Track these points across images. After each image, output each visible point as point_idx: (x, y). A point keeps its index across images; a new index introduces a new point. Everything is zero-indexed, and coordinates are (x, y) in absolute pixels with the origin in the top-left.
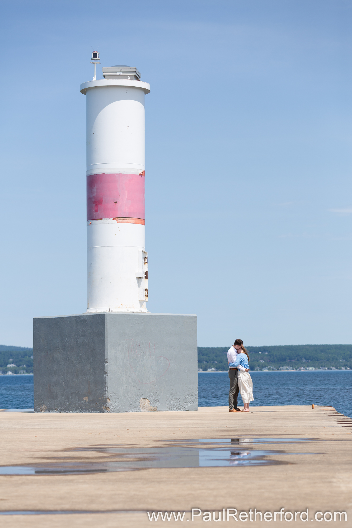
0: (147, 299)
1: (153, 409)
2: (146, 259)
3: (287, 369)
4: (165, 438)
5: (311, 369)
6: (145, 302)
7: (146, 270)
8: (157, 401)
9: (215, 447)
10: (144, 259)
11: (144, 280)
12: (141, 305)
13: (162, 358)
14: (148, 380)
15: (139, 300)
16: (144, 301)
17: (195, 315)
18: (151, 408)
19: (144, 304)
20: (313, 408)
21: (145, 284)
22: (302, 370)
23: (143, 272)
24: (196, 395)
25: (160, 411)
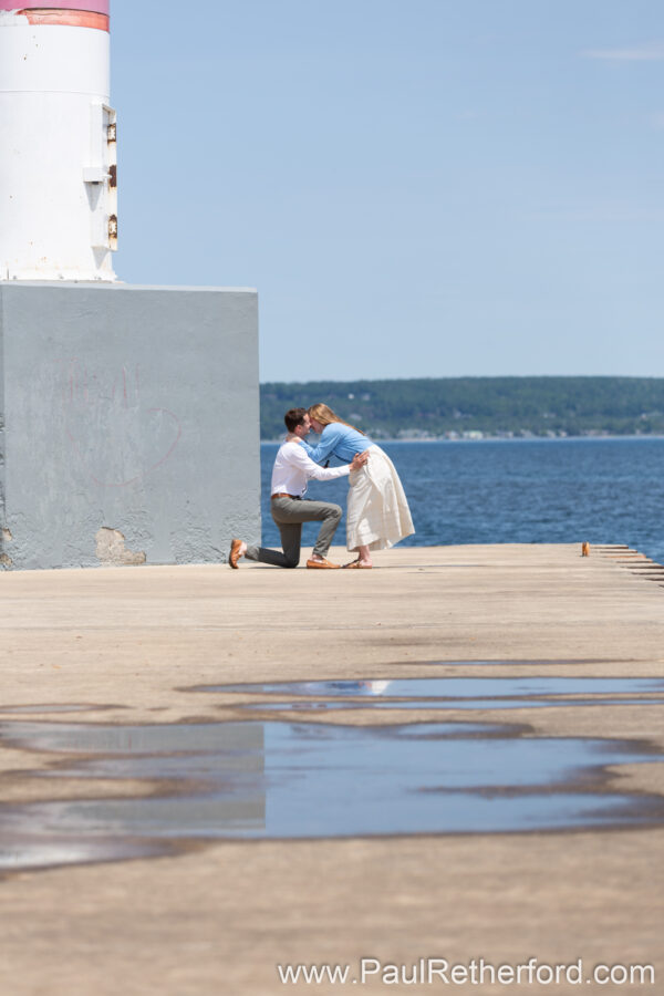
0: (114, 244)
1: (133, 558)
2: (112, 130)
3: (416, 436)
4: (211, 675)
5: (475, 436)
6: (109, 254)
7: (113, 162)
8: (146, 535)
9: (398, 720)
10: (106, 129)
11: (106, 188)
12: (99, 262)
13: (159, 414)
14: (119, 477)
15: (94, 248)
16: (107, 250)
17: (253, 290)
18: (129, 555)
19: (108, 258)
20: (585, 553)
21: (109, 200)
22: (453, 437)
23: (105, 167)
24: (256, 518)
25: (153, 564)
